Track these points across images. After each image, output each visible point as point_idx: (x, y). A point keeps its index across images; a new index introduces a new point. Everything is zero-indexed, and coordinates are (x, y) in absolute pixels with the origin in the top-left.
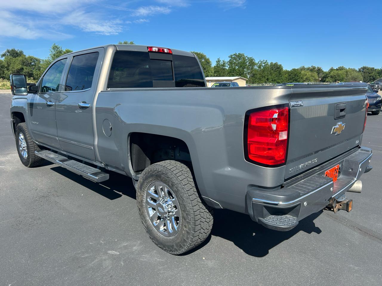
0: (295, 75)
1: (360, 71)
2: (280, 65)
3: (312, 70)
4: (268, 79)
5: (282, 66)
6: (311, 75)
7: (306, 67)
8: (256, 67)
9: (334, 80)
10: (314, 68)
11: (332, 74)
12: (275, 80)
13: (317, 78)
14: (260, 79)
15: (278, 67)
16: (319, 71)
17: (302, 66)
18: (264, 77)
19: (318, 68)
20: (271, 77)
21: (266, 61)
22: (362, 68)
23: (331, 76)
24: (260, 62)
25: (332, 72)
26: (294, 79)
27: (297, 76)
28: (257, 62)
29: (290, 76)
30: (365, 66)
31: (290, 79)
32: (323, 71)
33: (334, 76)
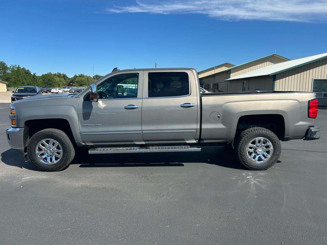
0: (49, 80)
1: (94, 78)
2: (28, 70)
3: (59, 75)
4: (23, 83)
5: (30, 72)
6: (59, 80)
7: (53, 73)
8: (9, 71)
9: (79, 84)
10: (60, 74)
11: (77, 80)
12: (30, 84)
13: (65, 82)
14: (15, 83)
15: (26, 72)
16: (65, 77)
17: (49, 72)
18: (19, 81)
19: (63, 74)
20: (25, 81)
21: (19, 66)
22: (95, 76)
23: (76, 81)
24: (12, 67)
25: (77, 78)
26: (48, 83)
27: (51, 81)
28: (9, 66)
29: (44, 80)
30: (97, 75)
31: (45, 83)
32: (68, 77)
33: (79, 81)
